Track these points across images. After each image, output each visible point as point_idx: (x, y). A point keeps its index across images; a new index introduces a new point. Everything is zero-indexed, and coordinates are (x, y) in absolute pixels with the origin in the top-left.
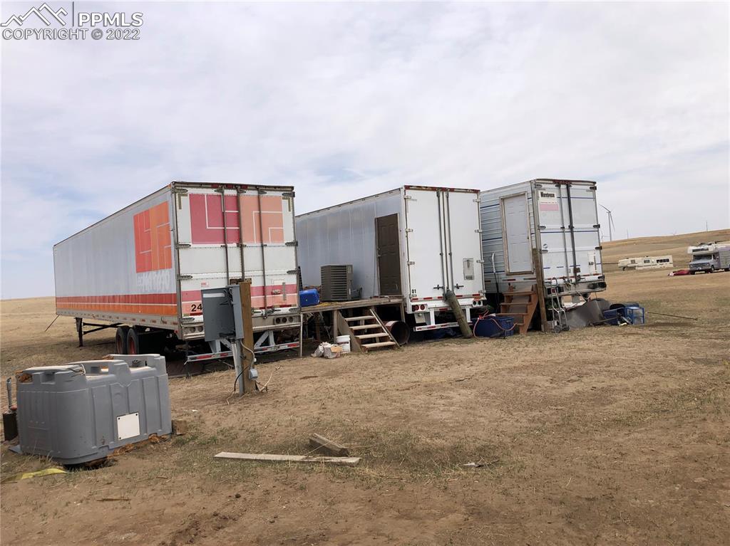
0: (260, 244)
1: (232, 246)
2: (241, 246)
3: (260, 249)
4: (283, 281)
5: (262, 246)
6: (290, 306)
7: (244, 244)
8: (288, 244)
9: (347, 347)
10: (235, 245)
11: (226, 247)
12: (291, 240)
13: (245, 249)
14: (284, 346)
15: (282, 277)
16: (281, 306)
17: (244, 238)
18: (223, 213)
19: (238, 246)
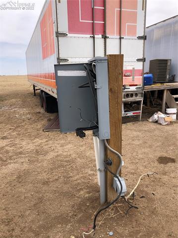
0: (119, 37)
1: (99, 37)
2: (105, 37)
3: (118, 41)
4: (133, 67)
5: (120, 38)
6: (136, 85)
7: (108, 36)
8: (140, 38)
9: (174, 117)
10: (100, 36)
11: (94, 38)
12: (142, 35)
13: (107, 40)
14: (130, 114)
15: (132, 64)
16: (130, 86)
17: (107, 31)
18: (93, 9)
19: (102, 37)
